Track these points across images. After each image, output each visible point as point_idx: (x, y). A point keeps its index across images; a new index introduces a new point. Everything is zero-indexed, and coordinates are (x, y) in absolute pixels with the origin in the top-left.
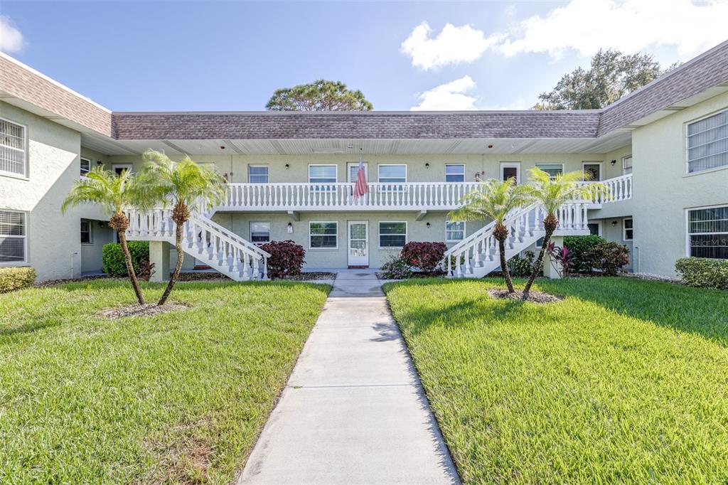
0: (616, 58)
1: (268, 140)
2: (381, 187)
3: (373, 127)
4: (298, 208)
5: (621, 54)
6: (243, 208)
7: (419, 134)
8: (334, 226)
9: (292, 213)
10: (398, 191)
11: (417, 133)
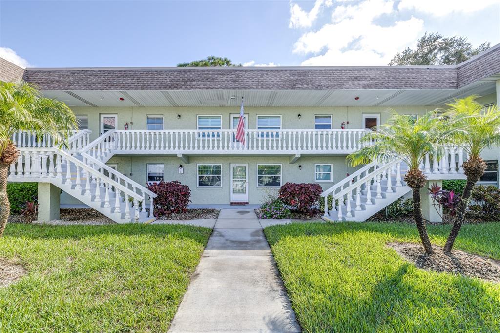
0: (437, 40)
1: (159, 90)
2: (260, 133)
3: (253, 80)
4: (187, 152)
5: (441, 37)
6: (138, 151)
7: (295, 85)
8: (218, 167)
9: (181, 156)
10: (275, 138)
11: (292, 85)
